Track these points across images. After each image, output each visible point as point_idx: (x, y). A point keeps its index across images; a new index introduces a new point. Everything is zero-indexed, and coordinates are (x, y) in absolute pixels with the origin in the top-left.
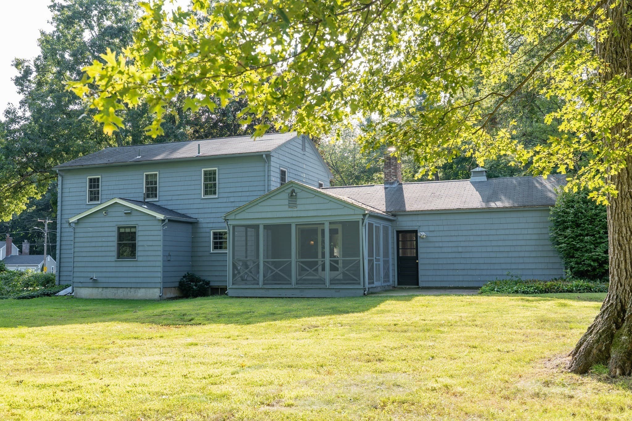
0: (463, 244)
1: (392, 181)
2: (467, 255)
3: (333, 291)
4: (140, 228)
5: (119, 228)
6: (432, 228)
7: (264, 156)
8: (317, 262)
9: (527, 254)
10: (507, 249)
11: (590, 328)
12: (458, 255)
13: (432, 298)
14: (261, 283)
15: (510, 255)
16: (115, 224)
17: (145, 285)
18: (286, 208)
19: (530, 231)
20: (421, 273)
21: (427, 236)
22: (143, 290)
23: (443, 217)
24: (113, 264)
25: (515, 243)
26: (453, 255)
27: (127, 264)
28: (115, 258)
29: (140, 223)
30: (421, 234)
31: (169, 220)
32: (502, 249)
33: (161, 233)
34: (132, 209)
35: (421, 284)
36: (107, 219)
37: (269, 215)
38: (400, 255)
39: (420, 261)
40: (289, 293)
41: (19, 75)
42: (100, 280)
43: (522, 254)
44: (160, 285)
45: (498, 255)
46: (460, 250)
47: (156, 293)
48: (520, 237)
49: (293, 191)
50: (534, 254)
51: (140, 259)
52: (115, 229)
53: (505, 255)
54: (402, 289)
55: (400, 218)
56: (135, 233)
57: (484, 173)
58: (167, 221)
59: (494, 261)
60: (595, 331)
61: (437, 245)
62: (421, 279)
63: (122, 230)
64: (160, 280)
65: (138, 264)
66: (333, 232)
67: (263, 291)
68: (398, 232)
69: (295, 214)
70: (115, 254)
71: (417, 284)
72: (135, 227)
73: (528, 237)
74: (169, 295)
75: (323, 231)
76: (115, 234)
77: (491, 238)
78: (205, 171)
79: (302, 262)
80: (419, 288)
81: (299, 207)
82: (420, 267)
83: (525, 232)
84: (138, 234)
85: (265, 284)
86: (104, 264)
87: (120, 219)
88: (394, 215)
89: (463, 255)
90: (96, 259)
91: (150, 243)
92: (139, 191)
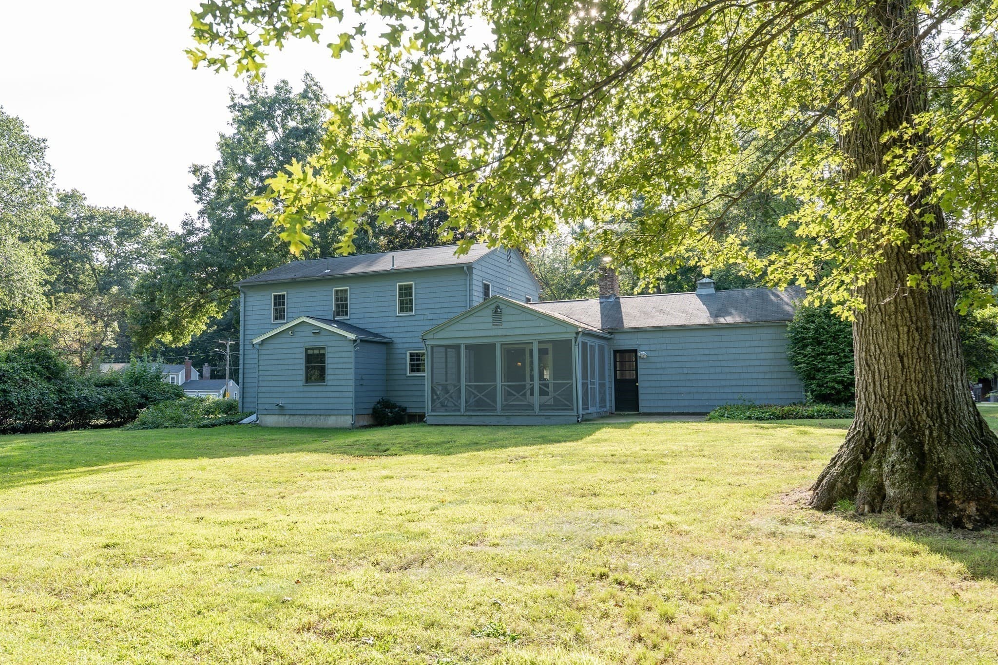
0: (688, 365)
1: (608, 294)
2: (694, 377)
3: (543, 418)
4: (329, 350)
5: (307, 349)
6: (653, 347)
7: (465, 268)
8: (525, 385)
9: (761, 376)
10: (739, 370)
11: (833, 459)
12: (683, 377)
13: (654, 425)
14: (463, 410)
15: (742, 376)
16: (302, 345)
17: (336, 412)
18: (490, 326)
19: (764, 350)
20: (641, 397)
21: (648, 356)
22: (333, 417)
24: (301, 389)
25: (747, 363)
26: (678, 378)
27: (315, 389)
28: (302, 383)
29: (329, 344)
30: (642, 353)
31: (361, 341)
32: (733, 370)
33: (352, 354)
34: (321, 329)
35: (641, 410)
36: (295, 340)
37: (471, 334)
38: (618, 377)
39: (640, 384)
40: (494, 421)
41: (198, 183)
42: (287, 406)
43: (755, 376)
44: (352, 412)
45: (729, 377)
46: (685, 371)
47: (347, 421)
48: (754, 356)
49: (498, 307)
50: (768, 376)
51: (330, 383)
52: (303, 351)
53: (736, 376)
54: (620, 415)
55: (617, 336)
56: (324, 355)
57: (712, 285)
59: (723, 383)
60: (839, 462)
61: (659, 365)
62: (641, 403)
63: (310, 352)
64: (352, 406)
65: (328, 389)
66: (543, 352)
67: (466, 418)
68: (615, 352)
69: (500, 333)
70: (303, 377)
71: (637, 408)
72: (324, 348)
73: (763, 356)
74: (362, 423)
75: (531, 351)
76: (303, 356)
77: (720, 358)
78: (400, 286)
79: (509, 386)
80: (639, 414)
81: (505, 325)
82: (640, 391)
83: (759, 350)
84: (328, 356)
85: (467, 410)
86: (295, 389)
87: (308, 339)
88: (611, 333)
89: (689, 377)
90: (281, 384)
91: (341, 366)
92: (328, 308)
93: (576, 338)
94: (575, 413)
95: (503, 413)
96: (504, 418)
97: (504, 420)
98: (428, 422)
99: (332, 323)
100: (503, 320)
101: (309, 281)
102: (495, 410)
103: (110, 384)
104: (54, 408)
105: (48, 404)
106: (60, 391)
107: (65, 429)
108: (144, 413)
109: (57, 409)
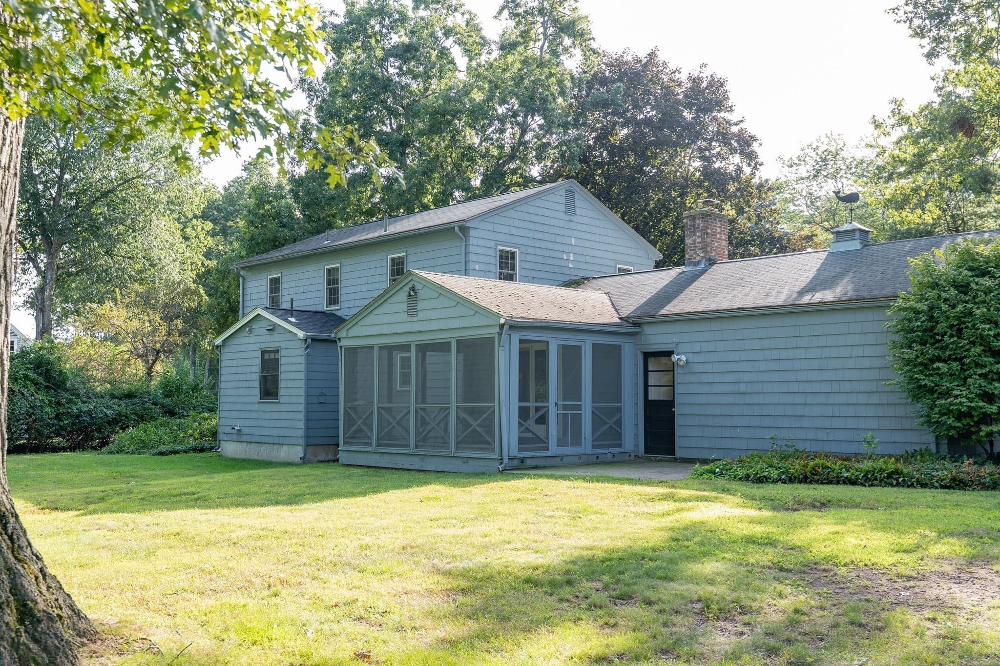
0: (747, 377)
1: (698, 258)
2: (755, 399)
3: (459, 462)
4: (283, 353)
5: (263, 353)
6: (696, 347)
7: (456, 229)
9: (862, 399)
10: (826, 387)
12: (739, 399)
14: (374, 443)
15: (832, 399)
16: (257, 347)
17: (287, 441)
18: (404, 317)
19: (868, 351)
20: (678, 432)
21: (687, 362)
22: (285, 448)
23: (715, 325)
24: (256, 407)
25: (839, 376)
26: (730, 399)
27: (269, 406)
28: (256, 399)
29: (283, 345)
30: (679, 358)
31: (314, 340)
32: (816, 387)
33: (302, 360)
34: (275, 324)
35: (679, 454)
36: (252, 339)
38: (650, 398)
39: (677, 410)
40: (405, 462)
42: (245, 430)
43: (852, 399)
44: (301, 441)
45: (810, 399)
46: (743, 388)
47: (298, 451)
48: (850, 363)
49: (413, 289)
50: (875, 399)
51: (282, 399)
52: (258, 354)
53: (822, 399)
54: (650, 460)
55: (648, 329)
56: (277, 361)
57: (857, 235)
58: (309, 340)
59: (800, 411)
61: (705, 378)
62: (678, 442)
63: (266, 356)
64: (301, 433)
65: (281, 407)
67: (376, 457)
68: (647, 355)
69: (416, 327)
70: (257, 391)
71: (673, 452)
72: (277, 351)
73: (866, 363)
76: (258, 362)
77: (797, 365)
78: (392, 260)
80: (675, 460)
81: (421, 315)
82: (678, 421)
83: (858, 352)
84: (282, 361)
85: (379, 445)
86: (248, 407)
87: (263, 339)
88: (636, 325)
89: (747, 399)
90: (241, 400)
91: (292, 376)
92: (319, 294)
93: (500, 334)
94: (496, 456)
95: (416, 452)
96: (417, 459)
97: (416, 463)
98: (340, 462)
99: (292, 316)
100: (419, 308)
101: (300, 257)
102: (408, 446)
103: (130, 396)
104: (48, 425)
105: (42, 420)
106: (59, 404)
107: (55, 450)
108: (120, 437)
109: (53, 425)
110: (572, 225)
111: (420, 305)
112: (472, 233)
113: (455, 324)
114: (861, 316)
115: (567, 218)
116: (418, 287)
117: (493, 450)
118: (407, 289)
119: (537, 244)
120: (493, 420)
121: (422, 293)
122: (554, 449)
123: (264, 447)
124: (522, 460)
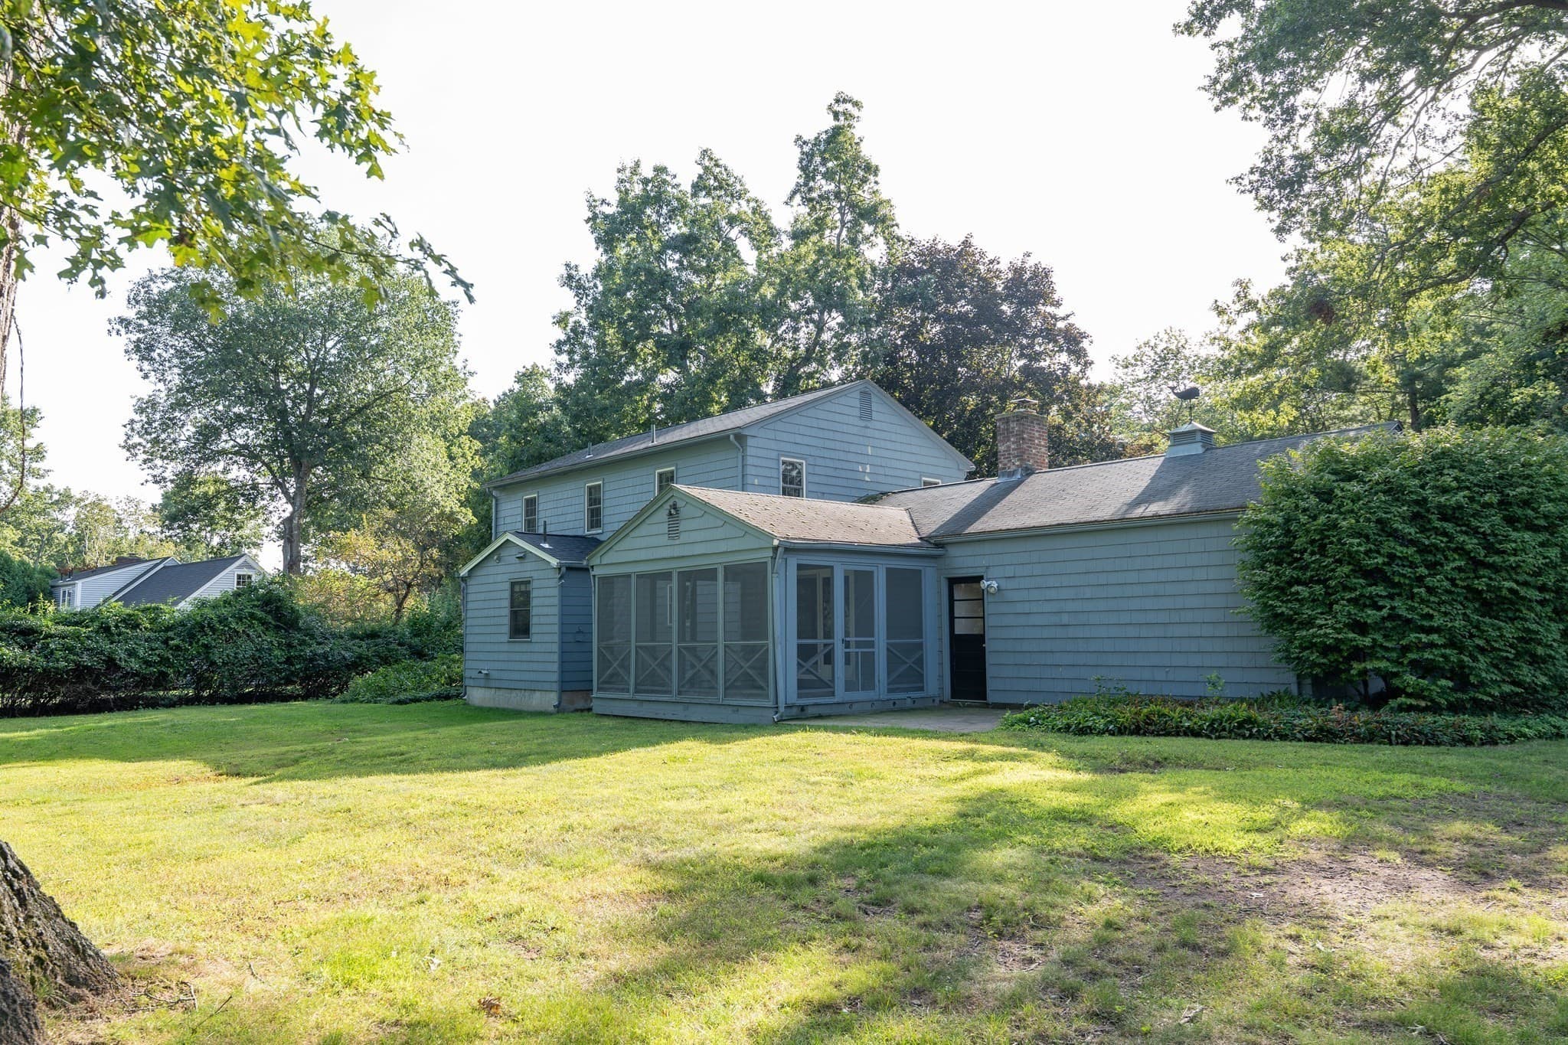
0: (1070, 606)
1: (1013, 468)
2: (1080, 633)
3: (729, 710)
4: (535, 584)
5: (513, 584)
6: (1009, 571)
7: (732, 438)
9: (1207, 631)
10: (1163, 617)
12: (1061, 633)
14: (632, 689)
15: (1170, 632)
16: (506, 577)
17: (539, 686)
18: (664, 540)
20: (990, 671)
21: (999, 589)
22: (538, 694)
23: (1030, 545)
24: (506, 647)
25: (1180, 603)
26: (1050, 633)
27: (521, 646)
28: (506, 638)
29: (535, 575)
30: (989, 584)
31: (569, 569)
32: (1151, 617)
33: (556, 592)
34: (526, 552)
35: (992, 698)
36: (501, 569)
37: (643, 555)
38: (957, 632)
39: (989, 646)
40: (668, 711)
41: (563, 337)
42: (494, 675)
43: (1196, 631)
44: (555, 687)
45: (1144, 632)
46: (1065, 619)
47: (552, 699)
48: (1192, 588)
49: (674, 507)
50: (1222, 631)
51: (534, 638)
52: (507, 586)
53: (1158, 631)
54: (957, 706)
55: (953, 551)
56: (529, 592)
58: (564, 569)
59: (1134, 646)
61: (1019, 608)
62: (991, 685)
63: (517, 589)
64: (555, 677)
65: (536, 648)
67: (634, 705)
68: (953, 582)
69: (677, 552)
70: (506, 629)
71: (984, 696)
72: (529, 582)
73: (1209, 588)
76: (507, 594)
77: (1128, 591)
78: (660, 475)
79: (689, 650)
80: (987, 706)
81: (684, 538)
82: (990, 659)
83: (1201, 574)
84: (534, 594)
85: (637, 691)
86: (496, 648)
87: (512, 568)
88: (938, 545)
89: (1072, 632)
90: (488, 639)
91: (546, 610)
92: (579, 516)
93: (774, 558)
94: (771, 704)
95: (678, 699)
96: (680, 708)
97: (679, 713)
98: (595, 711)
99: (545, 541)
100: (681, 528)
101: (558, 474)
102: (670, 692)
103: (373, 635)
104: (277, 670)
105: (270, 664)
106: (290, 646)
107: (285, 698)
108: (358, 682)
109: (285, 670)
110: (869, 432)
111: (684, 526)
112: (750, 442)
113: (723, 547)
114: (1204, 531)
115: (863, 424)
116: (680, 504)
117: (767, 696)
118: (667, 506)
119: (827, 454)
120: (766, 661)
121: (685, 512)
122: (840, 694)
123: (514, 693)
124: (803, 708)
